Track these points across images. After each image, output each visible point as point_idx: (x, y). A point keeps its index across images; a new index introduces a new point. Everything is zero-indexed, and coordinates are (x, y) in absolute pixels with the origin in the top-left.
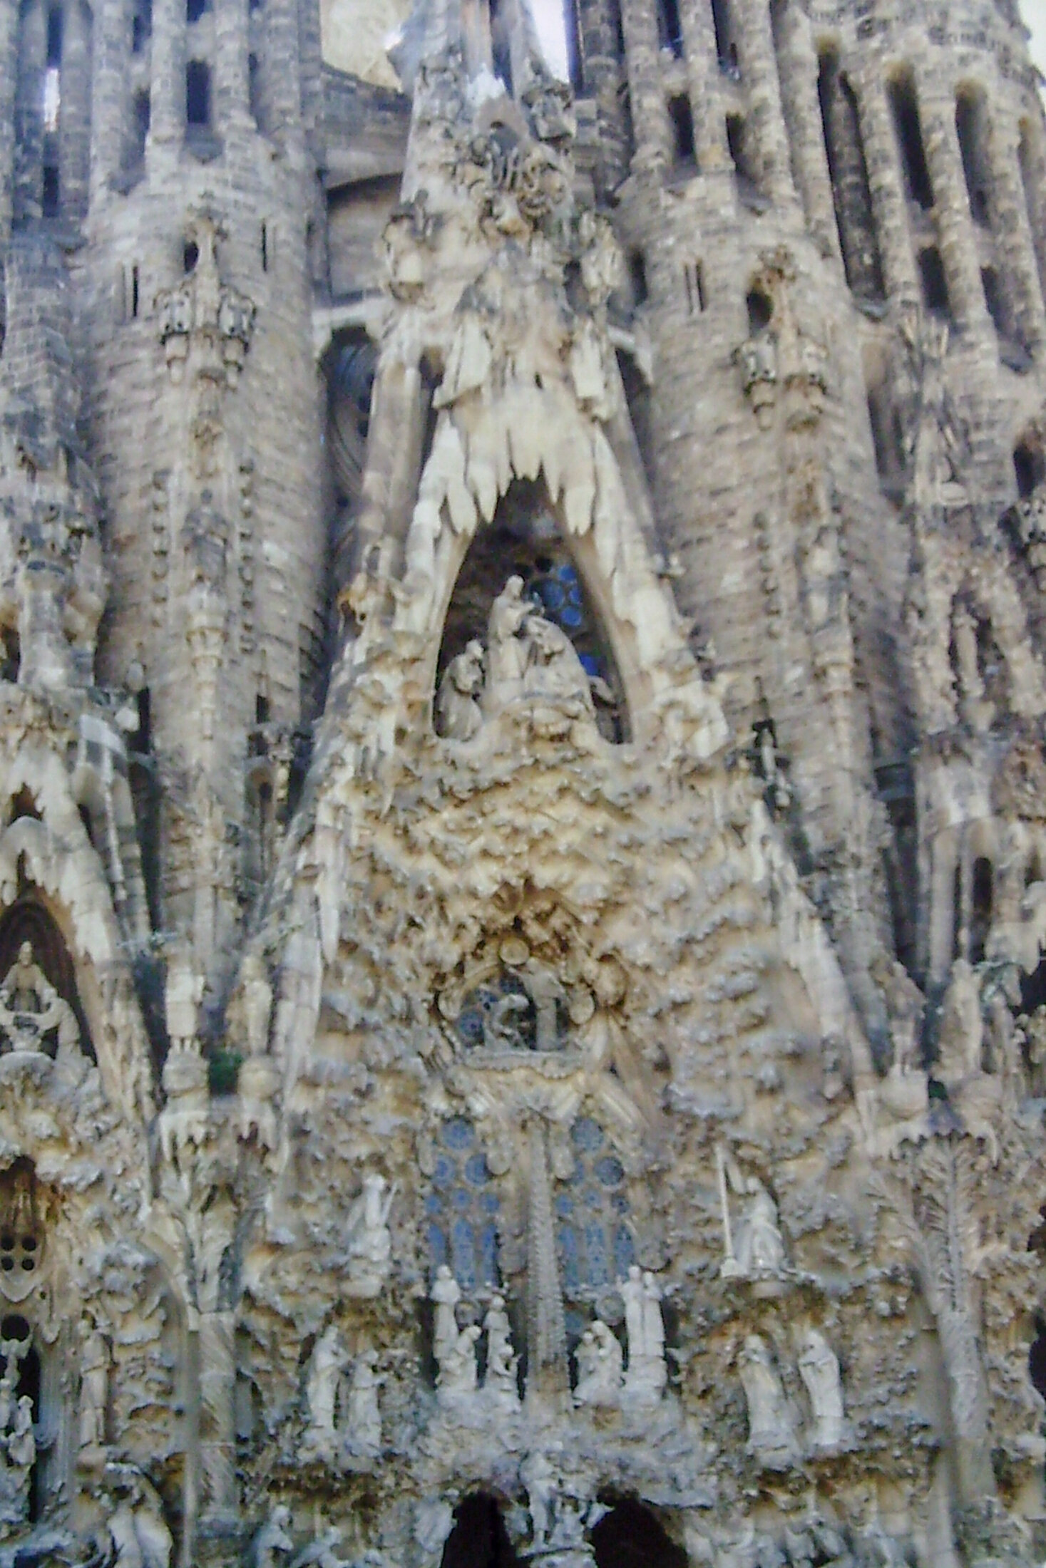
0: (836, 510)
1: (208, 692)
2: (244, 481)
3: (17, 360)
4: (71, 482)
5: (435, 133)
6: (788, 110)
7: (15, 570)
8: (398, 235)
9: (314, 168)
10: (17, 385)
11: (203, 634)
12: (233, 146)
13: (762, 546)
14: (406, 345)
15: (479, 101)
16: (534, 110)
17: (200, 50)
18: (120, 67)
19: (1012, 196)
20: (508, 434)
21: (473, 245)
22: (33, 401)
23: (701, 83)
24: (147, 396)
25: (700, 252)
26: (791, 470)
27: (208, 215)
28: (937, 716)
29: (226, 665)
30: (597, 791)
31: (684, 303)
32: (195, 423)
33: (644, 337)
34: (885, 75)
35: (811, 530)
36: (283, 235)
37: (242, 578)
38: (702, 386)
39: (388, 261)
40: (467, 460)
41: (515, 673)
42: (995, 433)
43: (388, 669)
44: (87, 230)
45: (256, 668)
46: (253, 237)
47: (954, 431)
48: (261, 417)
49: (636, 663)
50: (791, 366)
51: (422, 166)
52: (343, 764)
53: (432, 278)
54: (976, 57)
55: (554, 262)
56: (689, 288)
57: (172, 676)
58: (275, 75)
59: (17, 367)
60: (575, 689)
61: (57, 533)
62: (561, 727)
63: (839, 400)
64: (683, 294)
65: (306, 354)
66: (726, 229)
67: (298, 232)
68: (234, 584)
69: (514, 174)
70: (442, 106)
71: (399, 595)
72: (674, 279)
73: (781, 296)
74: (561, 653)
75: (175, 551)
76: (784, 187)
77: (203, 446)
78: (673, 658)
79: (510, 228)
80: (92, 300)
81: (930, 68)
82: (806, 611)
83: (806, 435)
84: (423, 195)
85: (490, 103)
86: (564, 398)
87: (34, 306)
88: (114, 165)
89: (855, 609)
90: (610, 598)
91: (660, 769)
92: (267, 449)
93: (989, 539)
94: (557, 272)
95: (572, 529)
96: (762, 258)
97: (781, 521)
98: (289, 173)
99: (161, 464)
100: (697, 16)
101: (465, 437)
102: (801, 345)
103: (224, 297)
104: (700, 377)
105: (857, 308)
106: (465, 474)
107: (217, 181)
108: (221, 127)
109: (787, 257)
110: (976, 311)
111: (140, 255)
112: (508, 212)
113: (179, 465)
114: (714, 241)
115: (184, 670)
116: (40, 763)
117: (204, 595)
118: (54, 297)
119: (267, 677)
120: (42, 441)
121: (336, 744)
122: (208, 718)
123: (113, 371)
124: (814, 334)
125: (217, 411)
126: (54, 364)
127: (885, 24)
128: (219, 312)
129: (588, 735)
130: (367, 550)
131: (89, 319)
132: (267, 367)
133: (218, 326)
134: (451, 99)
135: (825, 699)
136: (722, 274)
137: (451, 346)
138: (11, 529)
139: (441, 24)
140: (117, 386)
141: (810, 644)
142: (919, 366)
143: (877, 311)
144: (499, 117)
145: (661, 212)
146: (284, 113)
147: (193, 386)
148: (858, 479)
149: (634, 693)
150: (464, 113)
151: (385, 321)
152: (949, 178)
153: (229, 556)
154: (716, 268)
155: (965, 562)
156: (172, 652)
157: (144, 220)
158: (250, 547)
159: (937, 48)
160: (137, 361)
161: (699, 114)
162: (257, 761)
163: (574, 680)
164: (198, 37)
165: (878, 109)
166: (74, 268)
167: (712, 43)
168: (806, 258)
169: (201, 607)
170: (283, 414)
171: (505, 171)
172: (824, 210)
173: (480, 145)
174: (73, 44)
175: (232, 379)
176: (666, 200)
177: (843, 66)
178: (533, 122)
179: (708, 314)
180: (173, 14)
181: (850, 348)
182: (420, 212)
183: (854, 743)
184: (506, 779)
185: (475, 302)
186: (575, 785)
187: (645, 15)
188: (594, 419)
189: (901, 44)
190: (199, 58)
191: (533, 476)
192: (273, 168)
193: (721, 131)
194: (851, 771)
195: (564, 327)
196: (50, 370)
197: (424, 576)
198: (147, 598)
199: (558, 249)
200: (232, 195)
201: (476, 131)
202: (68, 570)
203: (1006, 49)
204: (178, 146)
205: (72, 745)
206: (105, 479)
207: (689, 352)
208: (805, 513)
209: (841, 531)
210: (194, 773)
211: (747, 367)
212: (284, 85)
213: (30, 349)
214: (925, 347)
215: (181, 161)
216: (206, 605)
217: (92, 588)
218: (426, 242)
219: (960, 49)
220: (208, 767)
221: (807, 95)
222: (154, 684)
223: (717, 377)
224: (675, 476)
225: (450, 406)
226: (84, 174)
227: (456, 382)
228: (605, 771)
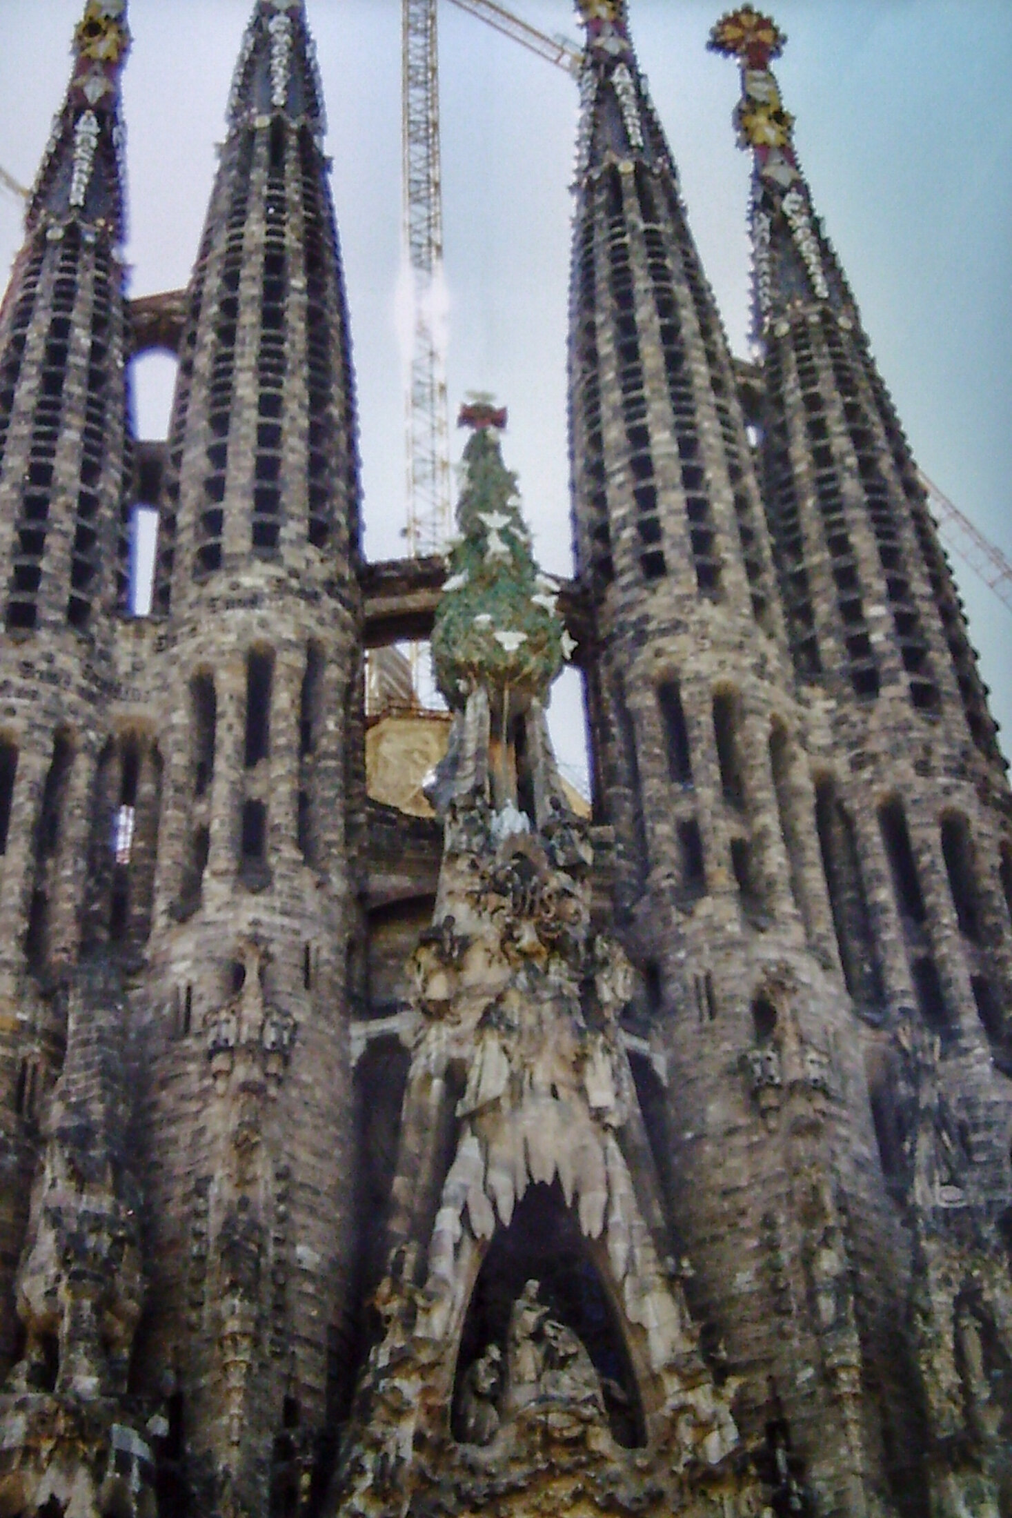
0: (842, 1210)
1: (238, 1398)
2: (279, 1188)
3: (75, 1076)
4: (117, 1192)
5: (463, 864)
6: (789, 837)
7: (58, 1279)
8: (427, 957)
9: (356, 892)
10: (73, 1099)
11: (234, 1341)
12: (283, 877)
13: (771, 1246)
14: (433, 1057)
15: (504, 834)
16: (553, 842)
17: (256, 790)
18: (184, 808)
19: (996, 911)
20: (526, 1142)
21: (495, 966)
22: (86, 1115)
23: (708, 812)
24: (193, 1107)
25: (709, 965)
26: (796, 1172)
27: (255, 940)
28: (945, 1421)
29: (255, 1370)
30: (611, 1497)
31: (696, 1012)
32: (236, 1133)
33: (658, 1042)
34: (876, 802)
35: (817, 1232)
36: (325, 954)
37: (274, 1282)
38: (713, 1089)
39: (418, 979)
40: (486, 1169)
41: (533, 1376)
42: (992, 1135)
43: (408, 1377)
44: (147, 954)
45: (285, 1371)
46: (297, 958)
47: (950, 1135)
48: (298, 1124)
49: (648, 1366)
50: (794, 1073)
51: (451, 893)
52: (362, 1472)
53: (458, 995)
54: (958, 787)
55: (572, 980)
56: (699, 998)
57: (204, 1381)
58: (322, 811)
59: (75, 1082)
60: (588, 1393)
61: (100, 1242)
62: (576, 1431)
63: (842, 1103)
64: (693, 1002)
65: (343, 1063)
66: (733, 944)
67: (340, 952)
68: (267, 1288)
69: (533, 902)
70: (469, 840)
71: (421, 1301)
72: (685, 988)
73: (784, 1006)
74: (575, 1356)
75: (213, 1257)
76: (786, 906)
77: (242, 1156)
78: (683, 1362)
79: (528, 949)
80: (149, 1016)
81: (917, 797)
82: (815, 1311)
83: (810, 1138)
84: (450, 920)
85: (513, 837)
86: (579, 1109)
87: (93, 1025)
88: (175, 895)
89: (863, 1308)
90: (623, 1302)
91: (673, 1473)
92: (304, 1156)
93: (987, 1241)
94: (573, 989)
95: (586, 1233)
96: (765, 972)
97: (788, 1224)
98: (333, 898)
99: (203, 1172)
100: (704, 754)
101: (485, 1146)
102: (805, 1052)
103: (267, 1015)
104: (709, 1081)
105: (857, 1015)
106: (485, 1183)
107: (266, 908)
108: (273, 860)
109: (787, 971)
110: (969, 1019)
111: (193, 977)
112: (528, 936)
113: (219, 1174)
114: (721, 954)
115: (217, 1375)
116: (69, 1474)
117: (236, 1302)
118: (112, 1018)
119: (296, 1379)
120: (93, 1153)
121: (357, 1449)
122: (236, 1424)
123: (164, 1084)
124: (815, 1041)
125: (257, 1121)
126: (107, 1080)
127: (874, 758)
128: (262, 1028)
129: (602, 1441)
130: (393, 1253)
131: (145, 1034)
132: (306, 1078)
133: (260, 1042)
134: (476, 834)
135: (836, 1401)
136: (729, 986)
137: (473, 1057)
138: (57, 1239)
139: (470, 765)
140: (166, 1098)
141: (820, 1344)
142: (916, 1072)
143: (876, 1017)
144: (520, 849)
145: (672, 928)
146: (329, 844)
147: (235, 1098)
148: (863, 1178)
149: (647, 1395)
150: (489, 847)
151: (415, 1034)
152: (938, 895)
153: (262, 1260)
154: (723, 979)
155: (966, 1265)
156: (206, 1355)
157: (198, 945)
158: (284, 1251)
159: (922, 779)
160: (188, 1074)
161: (707, 839)
162: (282, 1467)
163: (587, 1384)
164: (254, 779)
165: (871, 831)
166: (132, 988)
167: (717, 777)
168: (807, 970)
169: (233, 1313)
170: (320, 1122)
171: (524, 898)
172: (824, 925)
173: (501, 876)
174: (146, 788)
175: (273, 1091)
176: (677, 917)
177: (840, 794)
178: (551, 852)
179: (718, 1022)
180: (232, 761)
181: (852, 1052)
182: (447, 935)
183: (866, 1447)
184: (522, 1483)
185: (495, 1019)
186: (590, 1490)
187: (657, 751)
188: (606, 1127)
189: (889, 775)
190: (255, 798)
191: (549, 1180)
192: (318, 894)
193: (726, 855)
194: (862, 1475)
195: (578, 1042)
196: (105, 1087)
197: (444, 1282)
198: (185, 1302)
199: (572, 967)
200: (279, 920)
201: (500, 863)
202: (108, 1278)
203: (985, 778)
204: (231, 878)
205: (102, 1455)
206: (150, 1186)
207: (700, 1057)
208: (811, 1213)
209: (848, 1232)
210: (221, 1478)
211: (753, 1072)
212: (330, 820)
213: (88, 1066)
214: (920, 1055)
215: (234, 890)
216: (237, 1311)
217: (131, 1294)
218: (452, 963)
219: (943, 780)
220: (234, 1473)
221: (806, 821)
222: (187, 1388)
223: (725, 1082)
224: (689, 1176)
225: (472, 1116)
226: (149, 901)
227: (477, 1095)
228: (618, 1475)
